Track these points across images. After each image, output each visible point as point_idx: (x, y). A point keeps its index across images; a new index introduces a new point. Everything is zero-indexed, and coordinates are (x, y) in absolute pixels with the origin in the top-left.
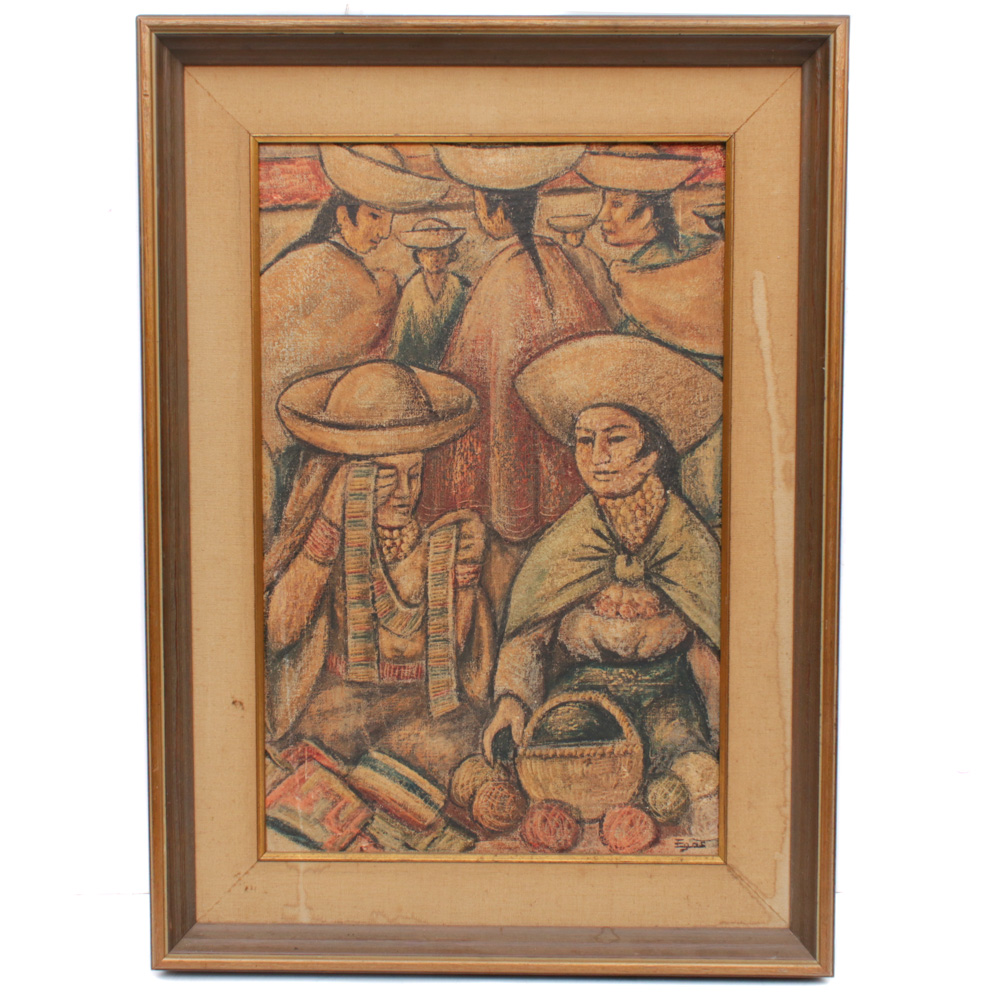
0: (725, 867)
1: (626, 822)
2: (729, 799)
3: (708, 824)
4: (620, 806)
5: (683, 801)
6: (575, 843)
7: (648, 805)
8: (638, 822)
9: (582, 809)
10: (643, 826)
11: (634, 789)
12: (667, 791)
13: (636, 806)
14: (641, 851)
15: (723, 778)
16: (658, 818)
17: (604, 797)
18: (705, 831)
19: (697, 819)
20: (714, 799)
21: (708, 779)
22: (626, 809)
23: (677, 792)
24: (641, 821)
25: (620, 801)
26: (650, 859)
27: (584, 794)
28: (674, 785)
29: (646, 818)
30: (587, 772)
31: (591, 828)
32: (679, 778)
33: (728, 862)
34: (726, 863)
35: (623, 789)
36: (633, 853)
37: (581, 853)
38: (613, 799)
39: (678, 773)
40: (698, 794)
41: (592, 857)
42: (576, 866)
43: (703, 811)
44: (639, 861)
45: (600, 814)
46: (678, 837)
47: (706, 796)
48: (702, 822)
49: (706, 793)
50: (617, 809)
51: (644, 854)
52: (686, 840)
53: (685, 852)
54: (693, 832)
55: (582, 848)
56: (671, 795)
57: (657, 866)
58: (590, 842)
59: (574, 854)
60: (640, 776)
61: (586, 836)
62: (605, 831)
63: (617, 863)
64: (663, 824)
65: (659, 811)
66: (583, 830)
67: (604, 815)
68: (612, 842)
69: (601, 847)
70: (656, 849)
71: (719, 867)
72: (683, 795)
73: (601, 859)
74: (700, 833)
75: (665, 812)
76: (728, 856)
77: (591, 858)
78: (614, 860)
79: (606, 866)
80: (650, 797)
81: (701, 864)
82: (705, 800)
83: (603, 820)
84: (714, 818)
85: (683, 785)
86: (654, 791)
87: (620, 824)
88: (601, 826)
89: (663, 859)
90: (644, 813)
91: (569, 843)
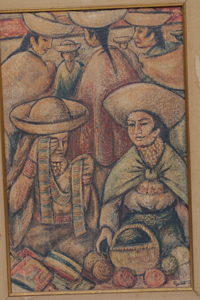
0: (194, 292)
1: (154, 275)
2: (194, 264)
3: (186, 275)
4: (151, 269)
5: (176, 266)
6: (134, 284)
7: (162, 268)
8: (158, 275)
9: (136, 271)
10: (160, 277)
11: (156, 262)
12: (169, 262)
13: (157, 269)
14: (160, 287)
15: (191, 256)
16: (166, 273)
17: (145, 266)
18: (185, 277)
19: (182, 273)
20: (188, 265)
21: (185, 257)
22: (154, 270)
23: (173, 263)
24: (160, 275)
25: (151, 267)
26: (164, 289)
27: (136, 265)
28: (172, 260)
29: (162, 273)
30: (138, 256)
31: (140, 278)
32: (174, 257)
33: (195, 290)
34: (194, 290)
35: (152, 262)
36: (157, 288)
37: (137, 288)
38: (148, 266)
39: (174, 255)
40: (182, 263)
41: (141, 289)
42: (135, 293)
43: (184, 270)
44: (159, 290)
45: (143, 272)
46: (175, 281)
47: (185, 264)
48: (184, 274)
49: (185, 262)
50: (150, 270)
51: (161, 288)
52: (178, 281)
53: (177, 286)
54: (180, 278)
55: (137, 286)
56: (171, 264)
57: (167, 292)
58: (140, 284)
59: (134, 289)
60: (158, 257)
61: (138, 281)
62: (146, 279)
63: (151, 292)
64: (169, 275)
65: (167, 270)
66: (137, 279)
67: (145, 273)
68: (149, 283)
69: (144, 286)
70: (166, 285)
71: (192, 291)
72: (176, 264)
73: (144, 290)
74: (183, 278)
75: (169, 271)
76: (195, 287)
77: (141, 290)
78: (150, 291)
79: (146, 293)
80: (163, 265)
81: (184, 291)
82: (184, 265)
83: (145, 275)
84: (188, 272)
85: (176, 260)
86: (164, 262)
87: (151, 276)
88: (144, 277)
89: (169, 289)
90: (161, 271)
91: (132, 284)
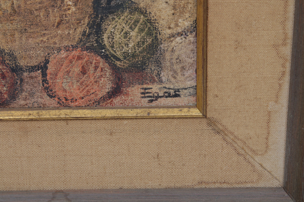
0: (204, 121)
1: (77, 70)
2: (210, 38)
3: (183, 68)
4: (67, 49)
5: (149, 41)
6: (13, 96)
7: (103, 47)
8: (92, 69)
9: (16, 54)
10: (98, 73)
11: (83, 27)
12: (127, 28)
13: (87, 49)
14: (98, 104)
15: (201, 10)
16: (118, 63)
17: (45, 39)
18: (179, 77)
19: (168, 64)
20: (191, 38)
21: (182, 13)
22: (76, 53)
23: (141, 30)
24: (96, 68)
25: (66, 43)
26: (108, 113)
27: (17, 35)
28: (137, 21)
29: (102, 63)
30: (19, 7)
31: (32, 77)
32: (143, 12)
33: (208, 116)
34: (205, 116)
35: (69, 28)
36: (87, 107)
37: (22, 108)
38: (56, 40)
39: (142, 5)
40: (169, 31)
41: (35, 112)
42: (16, 124)
43: (176, 53)
44: (94, 116)
45: (41, 59)
46: (145, 86)
47: (180, 34)
48: (175, 67)
49: (180, 30)
50: (63, 54)
51: (102, 107)
52: (155, 88)
53: (154, 104)
54: (164, 79)
55: (22, 102)
56: (133, 34)
57: (119, 122)
58: (32, 95)
59: (13, 109)
60: (90, 10)
61: (26, 87)
62: (50, 81)
63: (66, 120)
64: (126, 70)
65: (119, 54)
66: (22, 80)
67: (47, 62)
68: (61, 94)
69: (47, 100)
70: (117, 100)
71: (199, 120)
72: (149, 34)
73: (45, 114)
74: (173, 80)
75: (126, 55)
76: (209, 108)
77: (34, 114)
78: (63, 116)
79: (53, 122)
80: (105, 36)
81: (173, 118)
82: (178, 39)
83: (47, 68)
84: (191, 61)
85: (149, 21)
86: (110, 29)
87: (68, 72)
88: (44, 75)
89: (124, 113)
90: (98, 58)
91: (6, 96)
